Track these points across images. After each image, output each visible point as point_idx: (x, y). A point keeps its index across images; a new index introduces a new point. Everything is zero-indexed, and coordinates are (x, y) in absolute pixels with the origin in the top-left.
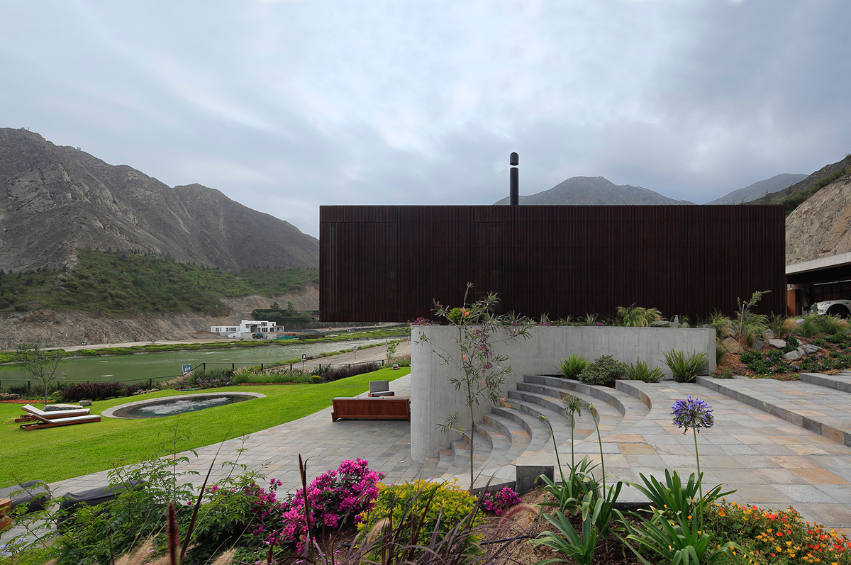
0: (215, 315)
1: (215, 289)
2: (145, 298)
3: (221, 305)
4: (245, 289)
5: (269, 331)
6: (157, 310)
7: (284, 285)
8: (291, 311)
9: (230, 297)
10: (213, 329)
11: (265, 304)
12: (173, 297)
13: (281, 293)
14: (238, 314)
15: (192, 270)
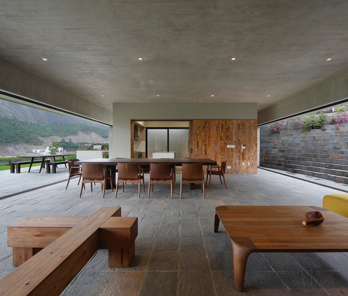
0: (35, 145)
1: (36, 133)
2: (2, 137)
3: (39, 140)
4: (50, 133)
5: (59, 152)
6: (8, 142)
7: (69, 131)
8: (71, 142)
9: (43, 136)
10: (34, 151)
11: (59, 139)
12: (16, 136)
13: (67, 135)
14: (46, 144)
15: (26, 124)
